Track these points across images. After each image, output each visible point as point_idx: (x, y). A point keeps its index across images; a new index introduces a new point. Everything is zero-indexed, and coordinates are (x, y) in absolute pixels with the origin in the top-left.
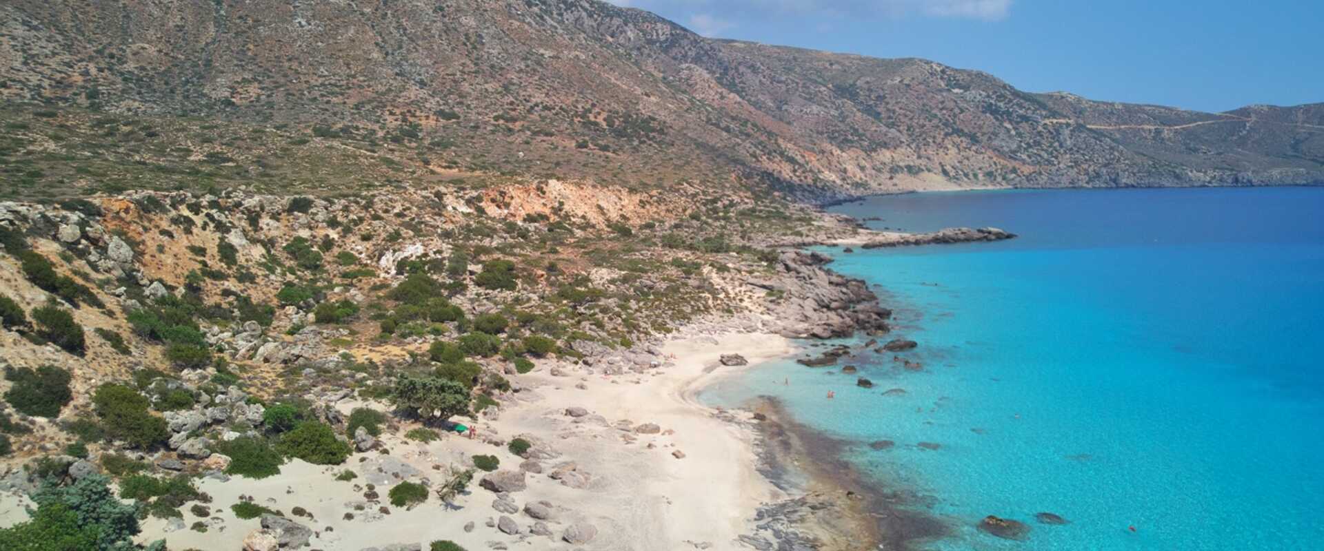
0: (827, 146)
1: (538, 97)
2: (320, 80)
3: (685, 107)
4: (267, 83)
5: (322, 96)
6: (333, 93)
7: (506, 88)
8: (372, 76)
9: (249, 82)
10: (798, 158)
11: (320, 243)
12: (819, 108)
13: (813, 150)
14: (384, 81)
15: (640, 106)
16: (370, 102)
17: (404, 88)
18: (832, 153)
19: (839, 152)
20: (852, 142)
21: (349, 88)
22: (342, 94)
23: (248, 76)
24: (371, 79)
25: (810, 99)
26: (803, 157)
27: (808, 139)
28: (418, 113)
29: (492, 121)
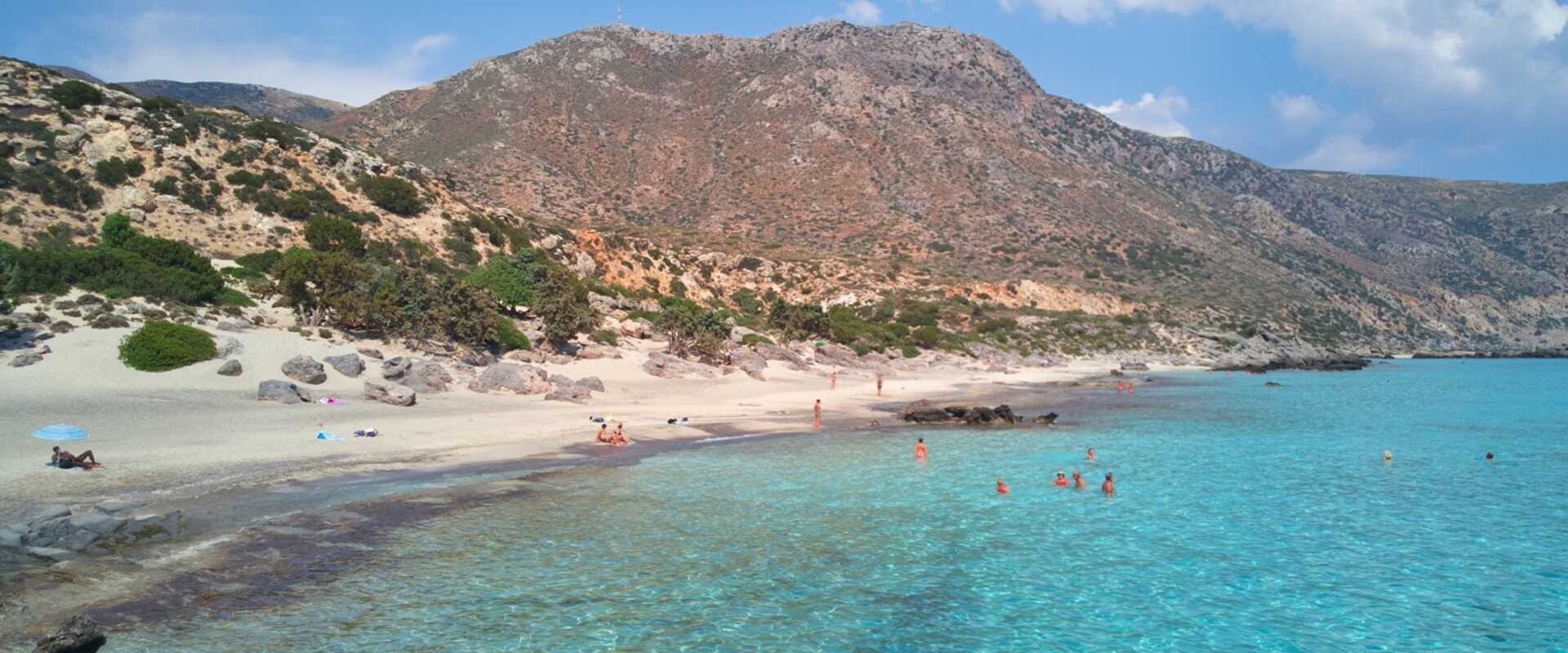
0: (1436, 289)
1: (1047, 228)
2: (811, 216)
3: (1234, 240)
4: (759, 219)
5: (813, 230)
6: (823, 228)
7: (1010, 220)
8: (864, 210)
9: (742, 218)
10: (1392, 302)
11: (764, 293)
12: (1431, 247)
13: (1415, 294)
14: (876, 215)
15: (1172, 237)
16: (860, 235)
17: (897, 222)
18: (1443, 298)
19: (1455, 297)
20: (1479, 288)
21: (840, 223)
22: (833, 229)
23: (742, 213)
24: (863, 214)
25: (1418, 237)
26: (1400, 301)
27: (1407, 281)
28: (909, 246)
29: (990, 253)
